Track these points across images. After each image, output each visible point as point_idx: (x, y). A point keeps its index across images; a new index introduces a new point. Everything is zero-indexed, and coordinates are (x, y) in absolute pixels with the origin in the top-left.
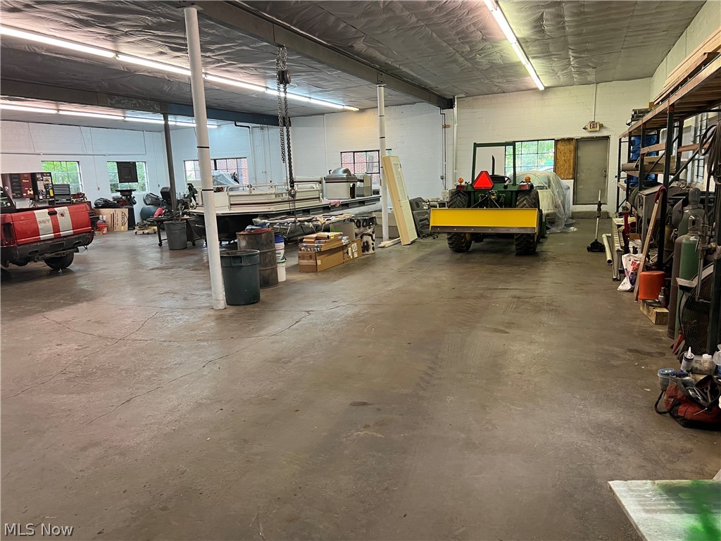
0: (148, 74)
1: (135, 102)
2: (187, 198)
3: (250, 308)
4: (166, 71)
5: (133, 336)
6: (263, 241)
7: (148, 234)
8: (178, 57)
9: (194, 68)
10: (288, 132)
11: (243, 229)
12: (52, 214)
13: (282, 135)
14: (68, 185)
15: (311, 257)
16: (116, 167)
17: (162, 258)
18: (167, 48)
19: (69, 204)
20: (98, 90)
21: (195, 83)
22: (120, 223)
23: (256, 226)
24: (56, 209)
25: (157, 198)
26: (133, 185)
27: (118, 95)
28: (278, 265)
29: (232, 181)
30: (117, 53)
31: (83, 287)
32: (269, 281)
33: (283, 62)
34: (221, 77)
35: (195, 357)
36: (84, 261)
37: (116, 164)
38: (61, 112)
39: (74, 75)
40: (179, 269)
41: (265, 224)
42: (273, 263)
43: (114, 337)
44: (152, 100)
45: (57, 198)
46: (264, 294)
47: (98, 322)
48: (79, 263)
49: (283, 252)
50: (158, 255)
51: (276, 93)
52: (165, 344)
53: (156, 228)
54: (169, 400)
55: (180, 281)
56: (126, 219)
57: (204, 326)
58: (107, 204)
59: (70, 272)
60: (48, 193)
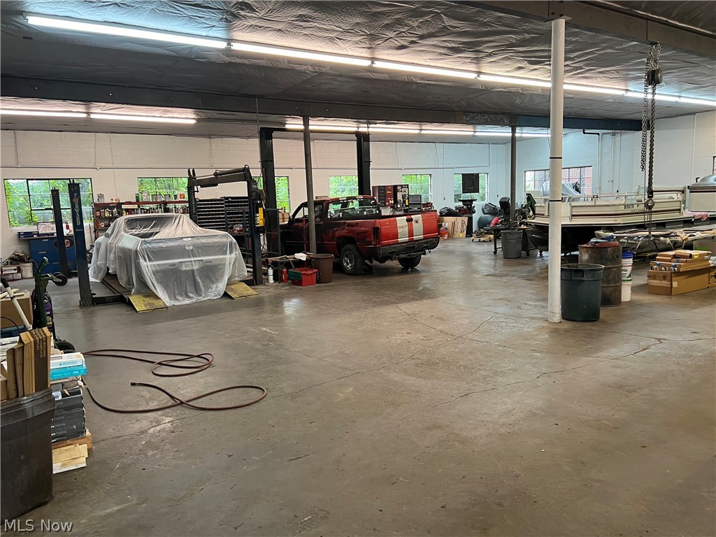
0: (503, 90)
1: (487, 117)
2: (524, 208)
3: (587, 325)
4: (521, 85)
5: (470, 336)
6: (608, 255)
7: (484, 241)
8: (536, 69)
9: (555, 80)
10: (652, 137)
11: (587, 241)
12: (409, 220)
13: (644, 141)
14: (421, 196)
15: (664, 278)
16: (461, 179)
17: (495, 266)
18: (526, 62)
19: (420, 212)
20: (456, 109)
21: (555, 93)
22: (459, 230)
23: (603, 239)
24: (412, 216)
25: (495, 208)
26: (474, 195)
27: (472, 112)
28: (623, 283)
29: (573, 191)
30: (479, 73)
31: (427, 286)
32: (612, 299)
33: (655, 61)
34: (576, 84)
35: (528, 366)
36: (427, 263)
37: (461, 176)
38: (423, 132)
39: (439, 98)
40: (513, 278)
41: (612, 237)
42: (617, 280)
43: (453, 334)
44: (504, 114)
45: (410, 207)
46: (604, 313)
47: (440, 319)
48: (424, 264)
49: (630, 269)
50: (493, 262)
51: (642, 96)
52: (501, 348)
53: (492, 236)
54: (504, 402)
55: (513, 290)
56: (465, 227)
57: (538, 337)
58: (450, 213)
59: (417, 271)
60: (404, 202)
